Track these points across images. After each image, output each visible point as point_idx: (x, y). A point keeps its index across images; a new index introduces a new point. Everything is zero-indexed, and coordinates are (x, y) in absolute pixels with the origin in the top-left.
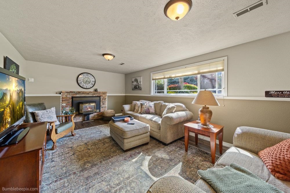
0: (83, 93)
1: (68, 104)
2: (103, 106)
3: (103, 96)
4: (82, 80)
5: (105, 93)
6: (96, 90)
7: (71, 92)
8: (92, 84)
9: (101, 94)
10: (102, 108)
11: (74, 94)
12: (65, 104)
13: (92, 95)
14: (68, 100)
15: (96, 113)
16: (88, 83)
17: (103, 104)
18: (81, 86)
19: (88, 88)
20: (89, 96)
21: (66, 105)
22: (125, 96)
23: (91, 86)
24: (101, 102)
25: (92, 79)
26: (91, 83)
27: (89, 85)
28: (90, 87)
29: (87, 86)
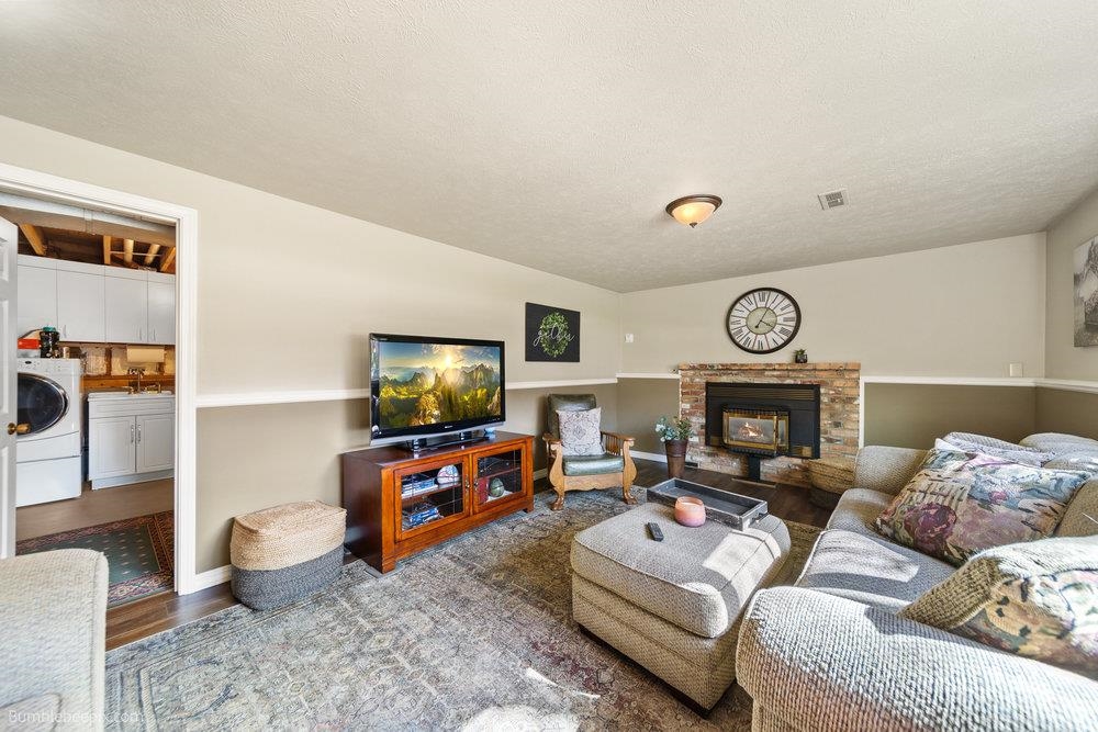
0: (743, 369)
1: (696, 407)
2: (835, 433)
3: (838, 383)
4: (743, 322)
5: (846, 371)
6: (800, 358)
7: (703, 367)
8: (783, 331)
9: (822, 373)
10: (830, 441)
11: (710, 372)
12: (688, 406)
13: (777, 377)
14: (695, 393)
15: (798, 461)
16: (768, 328)
17: (837, 425)
18: (741, 343)
19: (765, 348)
20: (765, 381)
21: (692, 407)
22: (1037, 391)
23: (780, 342)
24: (824, 416)
25: (782, 309)
26: (778, 328)
27: (771, 335)
28: (773, 346)
29: (761, 344)
